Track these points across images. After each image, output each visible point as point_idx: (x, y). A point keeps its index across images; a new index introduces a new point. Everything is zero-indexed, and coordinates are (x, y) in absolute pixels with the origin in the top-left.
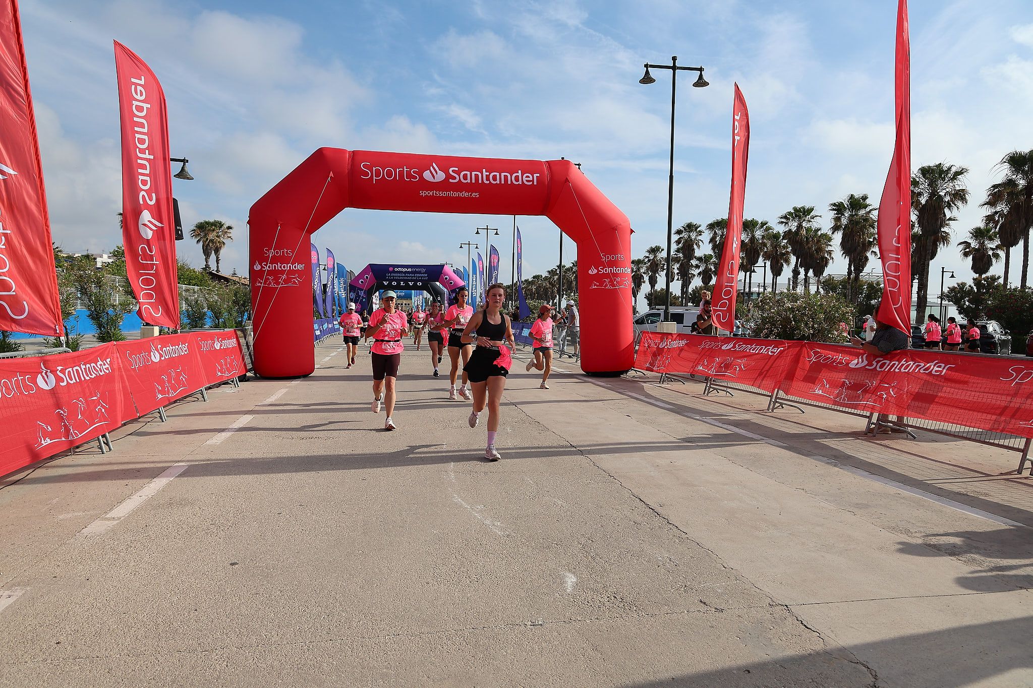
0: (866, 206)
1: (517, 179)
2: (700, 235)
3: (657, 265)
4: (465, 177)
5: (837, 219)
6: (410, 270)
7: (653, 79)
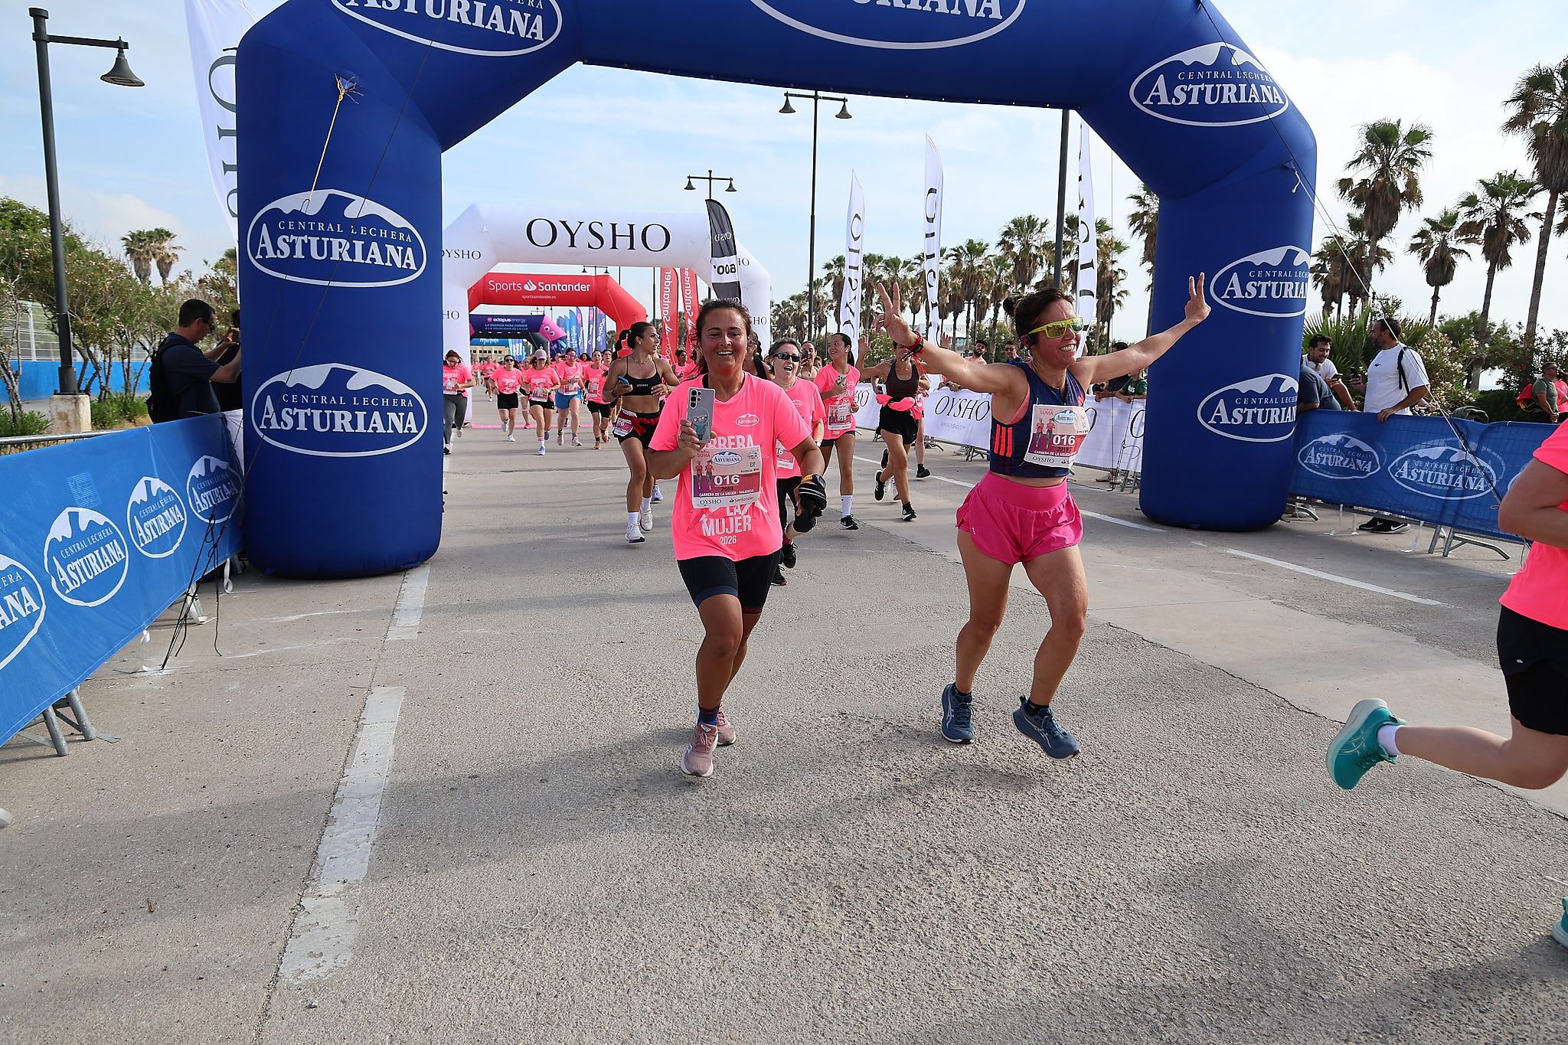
0: (983, 251)
1: (577, 288)
3: (818, 303)
4: (548, 287)
5: (959, 263)
6: (509, 320)
7: (694, 187)
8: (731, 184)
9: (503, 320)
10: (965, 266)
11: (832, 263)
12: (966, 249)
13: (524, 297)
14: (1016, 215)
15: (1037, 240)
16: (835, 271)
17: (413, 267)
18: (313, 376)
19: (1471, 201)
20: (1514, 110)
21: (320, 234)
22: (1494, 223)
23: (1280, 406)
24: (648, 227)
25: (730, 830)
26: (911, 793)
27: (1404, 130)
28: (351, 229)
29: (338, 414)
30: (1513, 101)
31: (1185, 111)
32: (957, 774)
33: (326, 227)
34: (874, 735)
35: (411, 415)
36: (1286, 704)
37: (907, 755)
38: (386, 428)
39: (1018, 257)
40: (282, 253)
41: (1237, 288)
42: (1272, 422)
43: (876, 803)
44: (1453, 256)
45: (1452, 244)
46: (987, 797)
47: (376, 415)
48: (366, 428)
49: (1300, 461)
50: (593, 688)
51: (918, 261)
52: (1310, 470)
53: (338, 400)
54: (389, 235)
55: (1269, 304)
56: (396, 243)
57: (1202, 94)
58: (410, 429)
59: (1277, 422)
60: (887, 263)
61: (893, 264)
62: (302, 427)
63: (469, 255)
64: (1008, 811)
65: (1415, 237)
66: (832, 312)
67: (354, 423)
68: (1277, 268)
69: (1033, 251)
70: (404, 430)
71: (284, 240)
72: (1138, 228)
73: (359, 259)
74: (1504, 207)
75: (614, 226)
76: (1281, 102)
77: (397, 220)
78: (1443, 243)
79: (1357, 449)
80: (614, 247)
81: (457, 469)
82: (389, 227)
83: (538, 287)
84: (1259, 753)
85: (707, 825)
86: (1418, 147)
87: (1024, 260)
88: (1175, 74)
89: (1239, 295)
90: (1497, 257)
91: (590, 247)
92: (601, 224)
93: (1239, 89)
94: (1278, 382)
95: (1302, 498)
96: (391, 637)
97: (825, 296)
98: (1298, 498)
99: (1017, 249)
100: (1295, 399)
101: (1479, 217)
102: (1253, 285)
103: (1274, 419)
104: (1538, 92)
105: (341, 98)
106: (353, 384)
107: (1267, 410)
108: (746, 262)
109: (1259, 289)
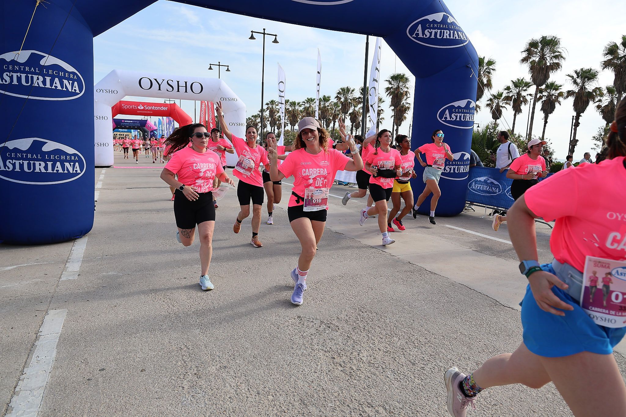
0: (329, 100)
1: (162, 108)
2: (277, 106)
3: (263, 119)
4: (149, 108)
6: (132, 122)
7: (212, 68)
8: (228, 68)
9: (129, 122)
10: (322, 106)
11: (269, 103)
12: (322, 99)
13: (138, 112)
14: (342, 87)
15: (350, 96)
16: (270, 106)
17: (78, 91)
18: (24, 144)
19: (508, 88)
20: (525, 55)
21: (27, 73)
22: (516, 97)
23: (464, 165)
24: (193, 83)
25: (250, 399)
26: (342, 366)
27: (486, 61)
28: (43, 71)
29: (37, 163)
30: (524, 51)
31: (429, 40)
32: (362, 353)
33: (30, 69)
34: (317, 330)
35: (77, 164)
36: (498, 303)
37: (335, 341)
38: (64, 170)
39: (343, 103)
40: (6, 81)
41: (448, 116)
42: (461, 172)
43: (325, 374)
44: (501, 108)
45: (501, 104)
46: (380, 367)
47: (58, 164)
48: (53, 170)
49: (469, 188)
50: (171, 306)
51: (304, 103)
52: (473, 191)
53: (37, 156)
54: (65, 74)
55: (460, 123)
56: (68, 79)
57: (436, 34)
58: (76, 171)
59: (463, 172)
60: (291, 103)
61: (293, 104)
62: (18, 169)
63: (113, 92)
64: (392, 376)
65: (488, 101)
66: (269, 122)
67: (46, 168)
68: (464, 108)
69: (349, 101)
70: (73, 171)
71: (7, 75)
72: (389, 93)
73: (48, 86)
74: (519, 91)
75: (178, 82)
76: (466, 39)
77: (70, 68)
78: (498, 104)
79: (492, 183)
80: (178, 91)
81: (105, 187)
82: (65, 71)
83: (144, 108)
84: (497, 332)
85: (236, 396)
86: (491, 67)
87: (345, 104)
88: (426, 24)
89: (449, 119)
90: (517, 110)
91: (167, 90)
92: (172, 81)
93: (450, 32)
94: (463, 155)
95: (468, 202)
96: (63, 278)
97: (266, 116)
98: (467, 202)
99: (342, 100)
100: (469, 162)
101: (511, 95)
102: (454, 115)
103: (462, 171)
104: (532, 49)
105: (38, 4)
106: (45, 149)
107: (459, 167)
108: (236, 100)
109: (456, 117)
